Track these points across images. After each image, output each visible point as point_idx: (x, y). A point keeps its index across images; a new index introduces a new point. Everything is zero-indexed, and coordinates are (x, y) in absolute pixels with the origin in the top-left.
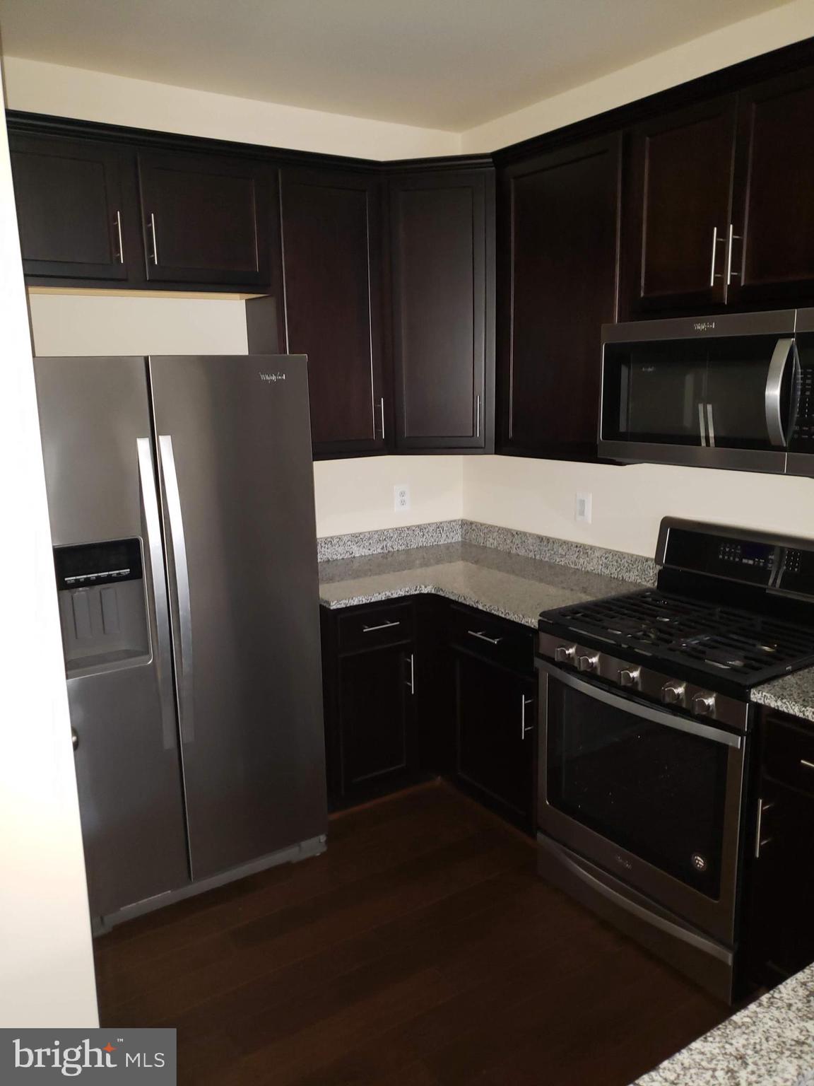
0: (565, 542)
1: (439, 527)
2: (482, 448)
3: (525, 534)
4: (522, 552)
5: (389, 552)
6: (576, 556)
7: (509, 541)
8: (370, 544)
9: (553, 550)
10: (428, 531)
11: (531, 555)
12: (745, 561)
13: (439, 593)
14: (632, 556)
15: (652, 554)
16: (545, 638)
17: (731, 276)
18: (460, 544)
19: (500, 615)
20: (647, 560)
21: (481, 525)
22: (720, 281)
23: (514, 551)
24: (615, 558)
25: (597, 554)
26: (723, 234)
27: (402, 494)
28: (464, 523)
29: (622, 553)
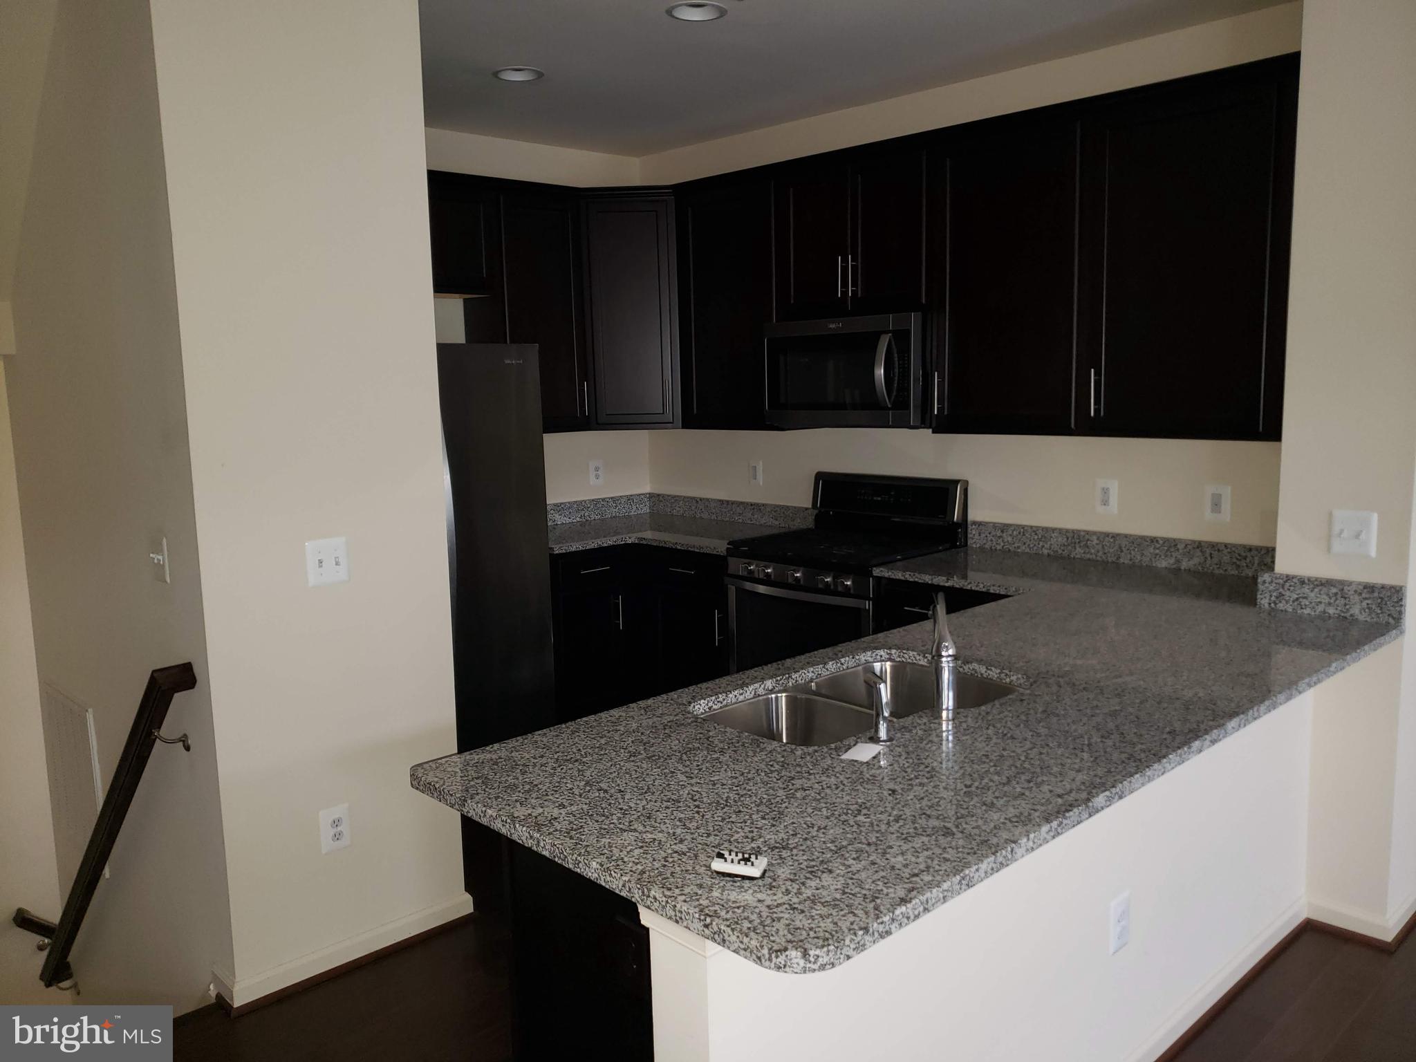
0: (742, 503)
1: (630, 498)
2: (671, 423)
3: (708, 500)
4: (705, 516)
5: (587, 520)
6: (751, 512)
7: (693, 508)
8: (570, 513)
9: (732, 510)
10: (621, 503)
11: (714, 517)
12: (875, 498)
13: (641, 542)
14: (795, 507)
15: (808, 503)
16: (732, 561)
17: (852, 290)
18: (648, 515)
19: (696, 550)
20: (807, 509)
21: (668, 496)
22: (845, 293)
23: (698, 516)
24: (782, 511)
25: (768, 509)
26: (845, 260)
27: (597, 469)
28: (651, 496)
29: (788, 507)
